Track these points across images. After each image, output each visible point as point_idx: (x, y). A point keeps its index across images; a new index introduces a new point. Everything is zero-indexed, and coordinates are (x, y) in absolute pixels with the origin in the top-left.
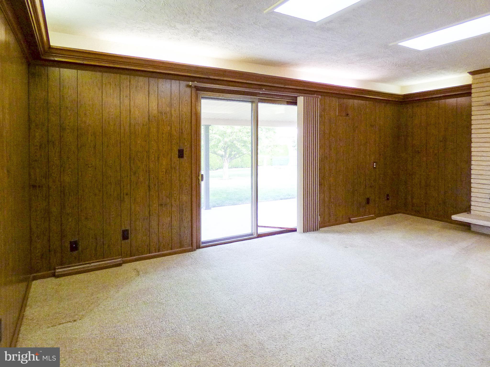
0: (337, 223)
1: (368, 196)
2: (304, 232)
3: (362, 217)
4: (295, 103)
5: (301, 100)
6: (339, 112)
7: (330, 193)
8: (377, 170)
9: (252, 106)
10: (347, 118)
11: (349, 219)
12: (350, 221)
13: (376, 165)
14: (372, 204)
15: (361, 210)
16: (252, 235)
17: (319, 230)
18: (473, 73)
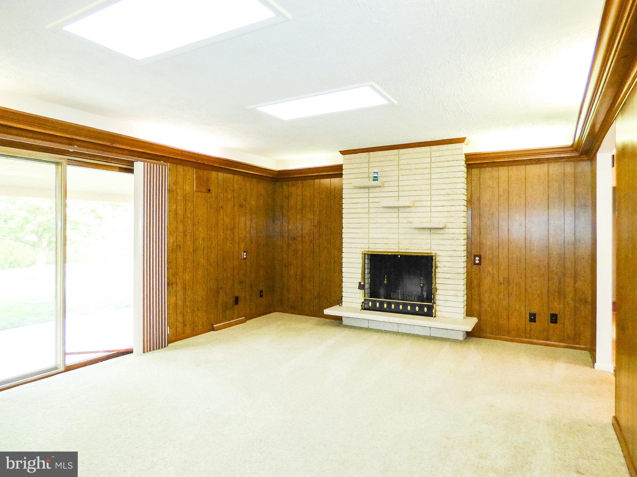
0: (195, 333)
1: (237, 294)
2: (144, 352)
3: (229, 322)
4: (131, 171)
5: (139, 166)
6: (197, 187)
7: (184, 294)
8: (248, 262)
9: (57, 169)
10: (209, 195)
11: (212, 325)
12: (213, 329)
13: (246, 255)
14: (241, 304)
15: (227, 312)
16: (56, 368)
17: (167, 346)
18: (344, 153)
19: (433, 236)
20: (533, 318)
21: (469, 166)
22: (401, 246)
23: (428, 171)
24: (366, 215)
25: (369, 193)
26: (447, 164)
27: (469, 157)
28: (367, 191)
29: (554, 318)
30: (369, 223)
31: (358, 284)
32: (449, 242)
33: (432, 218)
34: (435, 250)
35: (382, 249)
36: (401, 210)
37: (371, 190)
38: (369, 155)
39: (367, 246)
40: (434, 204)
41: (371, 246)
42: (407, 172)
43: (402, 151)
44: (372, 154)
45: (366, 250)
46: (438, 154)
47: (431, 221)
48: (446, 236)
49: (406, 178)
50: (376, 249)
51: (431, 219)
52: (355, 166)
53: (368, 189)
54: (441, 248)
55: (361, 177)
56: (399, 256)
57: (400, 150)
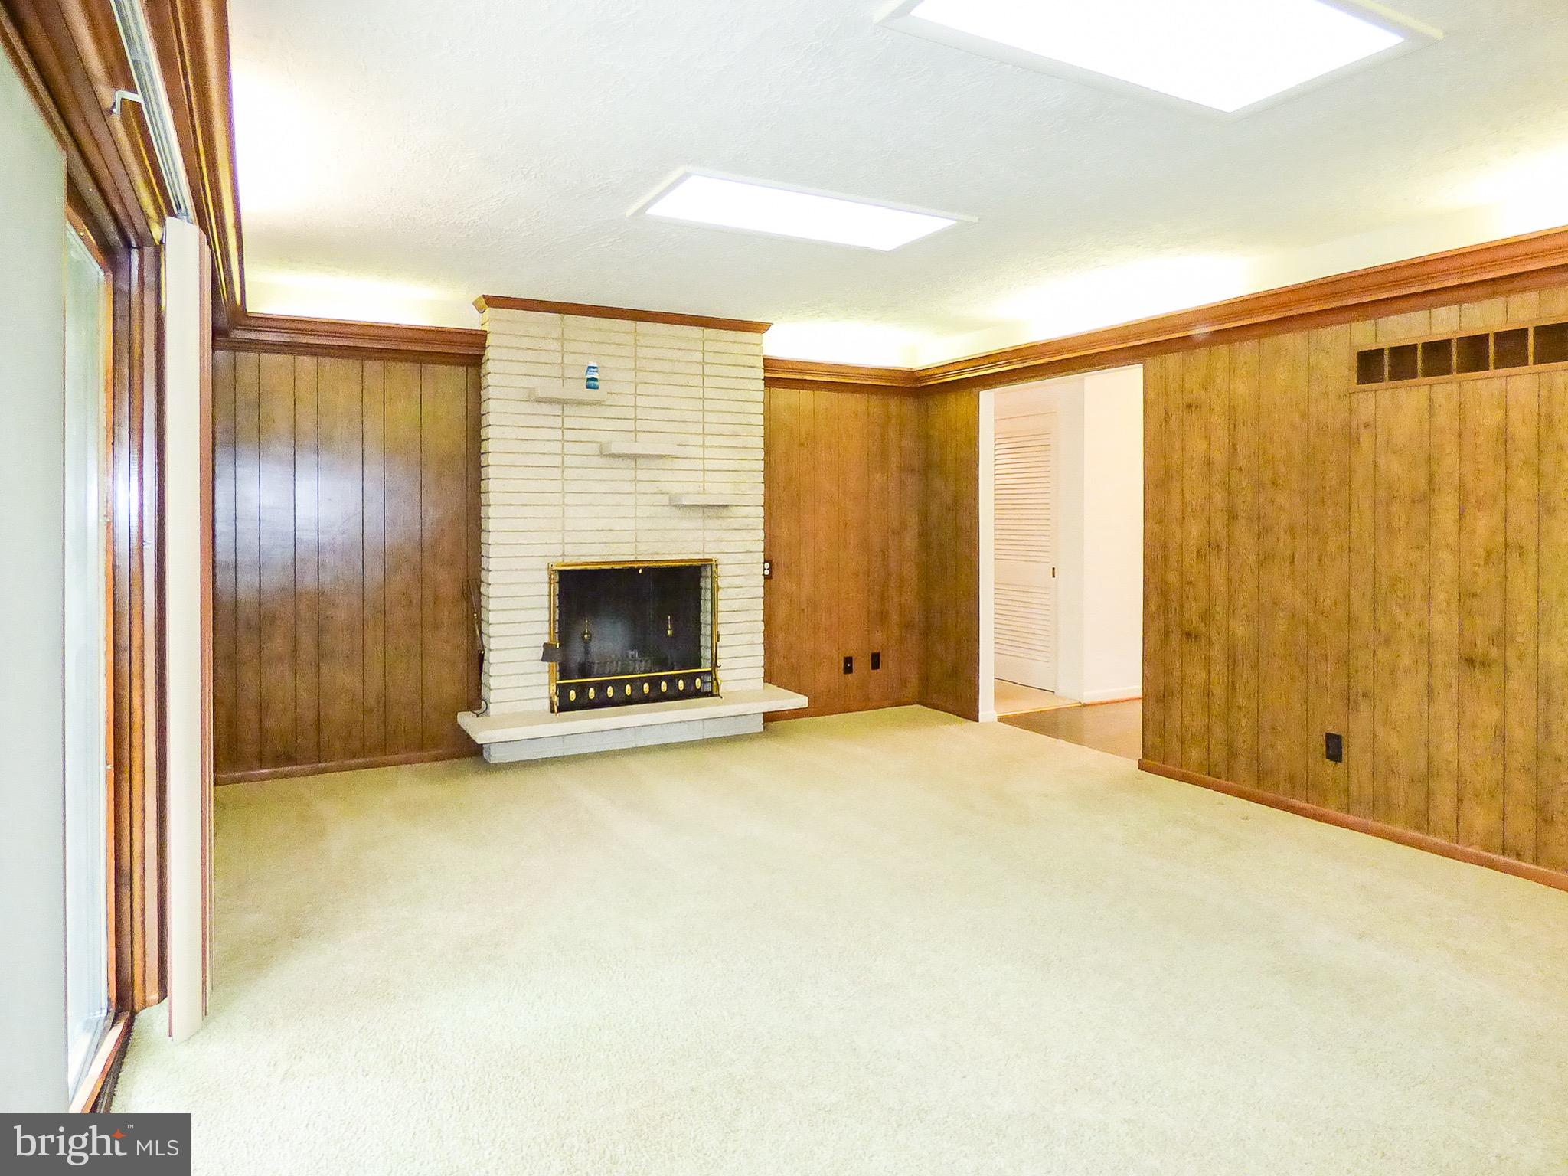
18: (492, 301)
19: (710, 523)
20: (848, 665)
21: (770, 382)
22: (642, 548)
23: (697, 381)
24: (556, 473)
25: (562, 416)
26: (734, 372)
27: (769, 364)
28: (556, 409)
29: (876, 661)
30: (564, 493)
31: (542, 649)
32: (738, 535)
33: (706, 484)
34: (711, 553)
35: (597, 555)
36: (641, 463)
37: (569, 410)
38: (562, 319)
39: (557, 550)
40: (709, 453)
41: (569, 549)
42: (657, 378)
43: (644, 326)
44: (570, 319)
45: (553, 560)
46: (718, 347)
47: (704, 489)
48: (736, 523)
49: (651, 389)
50: (582, 557)
51: (704, 485)
52: (525, 342)
53: (561, 406)
54: (723, 547)
55: (543, 374)
56: (640, 571)
57: (638, 323)
